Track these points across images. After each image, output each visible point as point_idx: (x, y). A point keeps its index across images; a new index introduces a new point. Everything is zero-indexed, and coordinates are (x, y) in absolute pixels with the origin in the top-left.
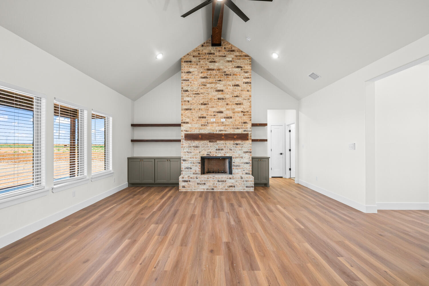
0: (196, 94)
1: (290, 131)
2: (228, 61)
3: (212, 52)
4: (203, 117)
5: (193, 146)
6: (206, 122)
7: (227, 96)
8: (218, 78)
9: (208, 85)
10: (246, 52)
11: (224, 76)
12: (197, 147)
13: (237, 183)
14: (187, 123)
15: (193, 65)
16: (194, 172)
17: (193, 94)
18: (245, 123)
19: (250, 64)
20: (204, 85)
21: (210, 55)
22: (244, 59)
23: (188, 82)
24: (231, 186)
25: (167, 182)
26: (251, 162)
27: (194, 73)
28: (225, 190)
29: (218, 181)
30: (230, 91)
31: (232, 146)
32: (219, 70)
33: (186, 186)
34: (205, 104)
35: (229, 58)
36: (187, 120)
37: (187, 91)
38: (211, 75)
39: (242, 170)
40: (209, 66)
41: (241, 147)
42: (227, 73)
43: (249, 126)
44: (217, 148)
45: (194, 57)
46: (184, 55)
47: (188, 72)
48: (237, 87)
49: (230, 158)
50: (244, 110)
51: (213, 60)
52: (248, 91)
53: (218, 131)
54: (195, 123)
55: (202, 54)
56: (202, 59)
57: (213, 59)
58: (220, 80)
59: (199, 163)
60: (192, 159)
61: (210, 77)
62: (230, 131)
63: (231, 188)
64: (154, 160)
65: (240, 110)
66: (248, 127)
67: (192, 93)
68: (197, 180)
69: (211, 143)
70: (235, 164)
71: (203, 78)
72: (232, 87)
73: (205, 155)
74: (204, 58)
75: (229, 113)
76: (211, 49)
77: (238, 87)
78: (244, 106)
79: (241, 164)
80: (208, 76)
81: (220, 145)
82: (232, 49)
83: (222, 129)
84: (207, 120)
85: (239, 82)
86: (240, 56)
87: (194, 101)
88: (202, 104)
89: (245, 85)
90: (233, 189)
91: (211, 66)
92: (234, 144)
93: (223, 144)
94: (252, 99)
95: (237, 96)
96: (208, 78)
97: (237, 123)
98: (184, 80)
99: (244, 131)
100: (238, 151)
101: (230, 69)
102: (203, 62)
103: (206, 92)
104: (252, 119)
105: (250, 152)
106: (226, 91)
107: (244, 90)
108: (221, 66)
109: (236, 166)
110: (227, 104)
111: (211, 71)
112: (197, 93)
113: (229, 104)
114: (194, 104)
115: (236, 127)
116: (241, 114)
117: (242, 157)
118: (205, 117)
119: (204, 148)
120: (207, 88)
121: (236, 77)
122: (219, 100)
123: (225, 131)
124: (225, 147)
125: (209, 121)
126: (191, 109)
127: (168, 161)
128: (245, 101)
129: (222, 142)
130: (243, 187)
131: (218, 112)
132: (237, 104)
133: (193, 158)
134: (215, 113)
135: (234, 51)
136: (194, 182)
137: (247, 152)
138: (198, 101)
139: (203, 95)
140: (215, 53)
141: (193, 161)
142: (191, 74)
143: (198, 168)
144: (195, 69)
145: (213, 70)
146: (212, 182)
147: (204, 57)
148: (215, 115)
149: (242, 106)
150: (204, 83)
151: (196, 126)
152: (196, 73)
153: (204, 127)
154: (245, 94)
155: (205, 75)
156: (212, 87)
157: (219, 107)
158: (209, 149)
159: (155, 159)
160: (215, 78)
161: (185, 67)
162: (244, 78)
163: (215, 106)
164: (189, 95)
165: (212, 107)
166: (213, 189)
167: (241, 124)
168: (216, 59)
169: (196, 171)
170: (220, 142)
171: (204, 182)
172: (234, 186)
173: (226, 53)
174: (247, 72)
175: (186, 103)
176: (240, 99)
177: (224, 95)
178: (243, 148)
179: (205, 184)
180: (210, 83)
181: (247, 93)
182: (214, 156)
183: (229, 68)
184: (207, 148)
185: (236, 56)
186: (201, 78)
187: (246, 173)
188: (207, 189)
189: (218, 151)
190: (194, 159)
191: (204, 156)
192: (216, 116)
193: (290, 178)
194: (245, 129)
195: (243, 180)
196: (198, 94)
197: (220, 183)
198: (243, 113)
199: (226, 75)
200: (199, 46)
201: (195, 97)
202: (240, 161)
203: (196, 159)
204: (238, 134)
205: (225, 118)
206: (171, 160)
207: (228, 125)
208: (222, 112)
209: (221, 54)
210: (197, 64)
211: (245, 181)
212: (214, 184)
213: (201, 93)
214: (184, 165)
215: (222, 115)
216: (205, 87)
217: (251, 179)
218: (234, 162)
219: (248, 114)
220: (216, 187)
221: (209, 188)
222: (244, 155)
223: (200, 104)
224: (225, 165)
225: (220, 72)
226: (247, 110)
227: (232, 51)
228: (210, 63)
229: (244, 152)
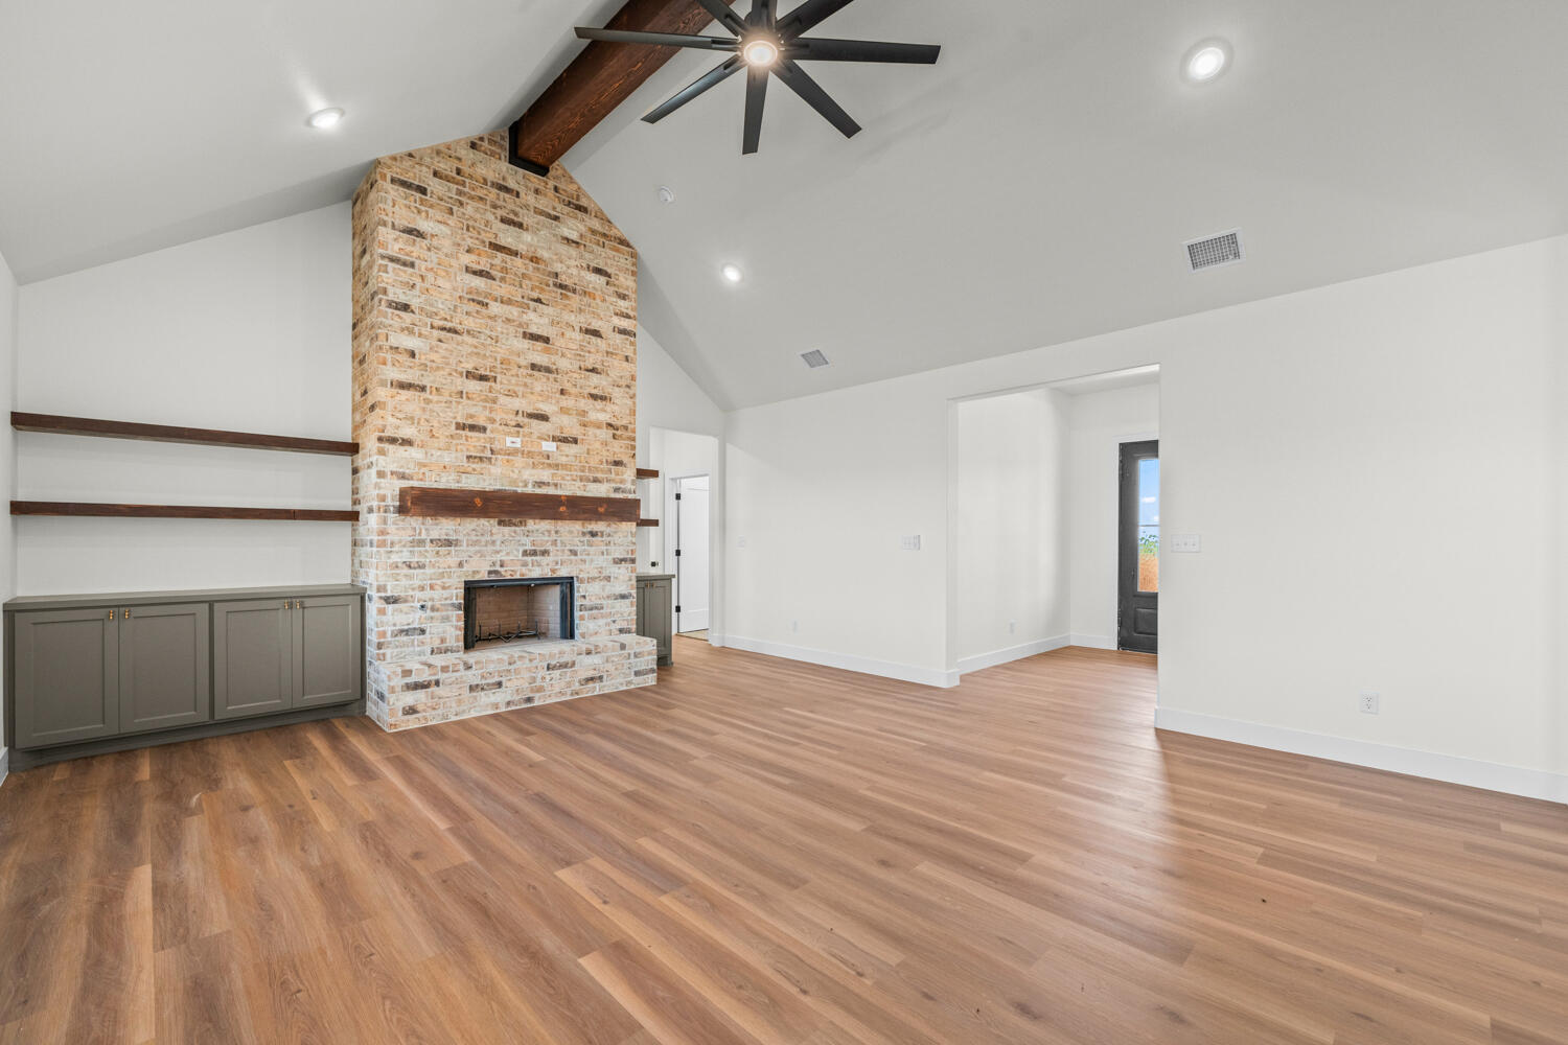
0: (443, 329)
1: (678, 497)
2: (568, 239)
3: (511, 184)
4: (473, 428)
5: (432, 541)
6: (488, 446)
7: (563, 364)
8: (532, 289)
9: (495, 308)
10: (622, 228)
11: (552, 288)
12: (449, 543)
13: (609, 666)
14: (407, 442)
15: (431, 206)
16: (436, 643)
17: (432, 327)
18: (617, 463)
19: (633, 273)
20: (479, 303)
21: (502, 194)
22: (617, 250)
23: (410, 270)
24: (591, 679)
25: (288, 708)
26: (634, 592)
27: (435, 242)
28: (572, 694)
29: (548, 669)
30: (571, 346)
31: (577, 540)
32: (534, 259)
33: (420, 708)
34: (483, 378)
35: (572, 228)
36: (407, 432)
37: (406, 307)
38: (504, 270)
39: (609, 620)
40: (500, 235)
41: (607, 545)
42: (564, 279)
43: (629, 474)
44: (529, 547)
45: (435, 174)
46: (394, 152)
47: (410, 231)
48: (594, 339)
49: (568, 584)
50: (614, 422)
51: (512, 216)
52: (627, 359)
53: (530, 486)
54: (442, 444)
55: (471, 177)
56: (472, 198)
57: (516, 214)
58: (538, 301)
59: (458, 607)
60: (428, 594)
61: (503, 279)
62: (571, 487)
63: (591, 685)
64: (206, 606)
65: (604, 417)
66: (625, 476)
67: (429, 321)
68: (469, 673)
69: (506, 530)
70: (586, 602)
71: (475, 273)
72: (577, 336)
73: (481, 575)
74: (481, 199)
75: (570, 425)
76: (506, 171)
77: (599, 340)
78: (615, 408)
79: (604, 602)
80: (493, 273)
81: (539, 538)
82: (581, 203)
83: (545, 479)
84: (492, 440)
85: (600, 323)
86: (605, 235)
87: (434, 356)
88: (469, 375)
89: (618, 338)
90: (597, 689)
91: (508, 237)
92: (584, 534)
93: (549, 532)
94: (639, 388)
95: (593, 370)
96: (494, 279)
97: (594, 461)
98: (392, 259)
99: (617, 490)
100: (595, 558)
101: (574, 271)
102: (476, 210)
103: (488, 332)
104: (637, 453)
105: (633, 561)
106: (558, 342)
107: (616, 354)
108: (543, 248)
109: (591, 609)
110: (562, 392)
111: (508, 258)
112: (448, 325)
113: (570, 394)
114: (438, 368)
115: (591, 476)
116: (606, 434)
117: (608, 579)
118: (484, 429)
119: (477, 548)
120: (490, 317)
121: (593, 303)
122: (535, 373)
123: (556, 485)
124: (555, 543)
125: (497, 446)
126: (423, 389)
127: (291, 606)
128: (617, 389)
129: (545, 525)
130: (626, 676)
131: (531, 416)
132: (594, 397)
133: (432, 587)
134: (520, 419)
135: (585, 210)
136: (456, 681)
137: (622, 560)
138: (453, 361)
139: (474, 341)
140: (522, 195)
141: (432, 599)
142: (423, 243)
143: (452, 628)
144: (442, 227)
145: (516, 254)
146: (527, 675)
147: (480, 193)
148: (518, 426)
149: (609, 407)
150: (478, 292)
151: (448, 458)
152: (446, 245)
153: (478, 466)
154: (618, 368)
155: (484, 265)
156: (510, 317)
157: (534, 398)
158: (498, 552)
159: (211, 602)
160: (521, 287)
161: (397, 205)
162: (616, 314)
163: (520, 390)
164: (416, 329)
165: (511, 394)
166: (529, 700)
167: (605, 466)
168: (528, 219)
169: (443, 641)
170: (537, 527)
171: (497, 679)
172: (601, 678)
173: (559, 207)
174: (623, 297)
175: (398, 357)
176: (604, 383)
177: (553, 358)
178: (612, 548)
179: (499, 684)
180: (502, 302)
181: (625, 364)
182: (518, 577)
183: (570, 266)
184: (490, 548)
185: (593, 232)
186: (468, 270)
188: (508, 703)
189: (529, 559)
190: (438, 594)
191: (477, 578)
192: (526, 430)
194: (619, 485)
195: (625, 652)
196: (456, 332)
197: (556, 673)
198: (611, 432)
199: (561, 286)
200: (458, 142)
201: (440, 341)
202: (603, 590)
203: (446, 593)
204: (597, 501)
205: (554, 439)
206: (308, 602)
207: (565, 467)
208: (543, 418)
209: (544, 203)
210: (451, 212)
211: (632, 656)
212: (534, 679)
213: (468, 332)
214: (380, 622)
215: (543, 426)
216: (483, 310)
217: (648, 648)
218: (584, 597)
219: (626, 434)
220: (540, 689)
221: (516, 698)
222: (615, 570)
223: (461, 374)
224: (531, 607)
225: (538, 269)
226: (624, 422)
227: (579, 208)
228: (504, 226)
229: (617, 561)
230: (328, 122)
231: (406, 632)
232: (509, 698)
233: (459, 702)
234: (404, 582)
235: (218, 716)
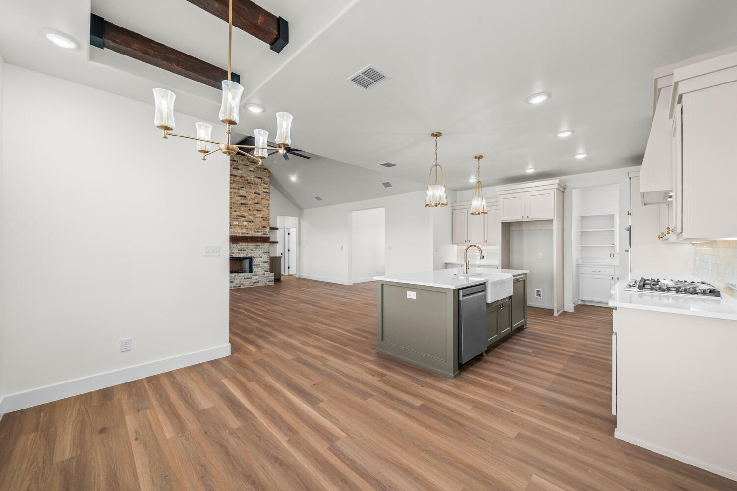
1: (289, 234)
2: (250, 171)
3: (236, 159)
7: (249, 202)
8: (241, 184)
10: (266, 165)
11: (246, 184)
18: (264, 227)
19: (269, 177)
21: (233, 162)
22: (264, 172)
24: (256, 282)
26: (269, 261)
28: (251, 285)
29: (245, 279)
30: (252, 198)
31: (253, 247)
32: (242, 177)
35: (251, 168)
38: (234, 180)
39: (262, 268)
41: (261, 249)
42: (250, 181)
43: (268, 230)
44: (240, 249)
48: (258, 195)
49: (251, 259)
50: (263, 216)
52: (267, 200)
53: (240, 234)
57: (237, 166)
58: (243, 187)
61: (233, 183)
62: (251, 234)
63: (256, 284)
65: (260, 215)
66: (266, 230)
69: (234, 245)
70: (256, 263)
72: (253, 195)
75: (251, 218)
78: (264, 213)
79: (260, 263)
81: (243, 247)
83: (244, 232)
85: (259, 191)
86: (261, 168)
89: (265, 194)
90: (257, 285)
91: (235, 172)
92: (255, 246)
94: (271, 207)
95: (258, 203)
97: (258, 227)
99: (264, 234)
100: (258, 252)
101: (252, 179)
104: (270, 224)
105: (269, 253)
106: (248, 197)
107: (264, 199)
108: (244, 174)
109: (257, 265)
110: (249, 210)
111: (235, 177)
113: (251, 210)
115: (257, 231)
116: (260, 220)
117: (261, 257)
121: (257, 186)
122: (242, 205)
123: (247, 234)
124: (247, 248)
128: (264, 208)
129: (244, 244)
130: (265, 282)
131: (241, 216)
132: (258, 210)
134: (238, 217)
137: (266, 252)
145: (237, 176)
146: (238, 280)
148: (237, 219)
149: (262, 213)
154: (264, 202)
156: (235, 192)
157: (242, 212)
158: (232, 250)
160: (238, 184)
162: (264, 188)
163: (238, 210)
165: (236, 211)
166: (240, 286)
167: (261, 228)
168: (240, 167)
170: (242, 244)
172: (258, 282)
173: (248, 163)
174: (266, 184)
176: (261, 207)
177: (247, 201)
178: (263, 249)
179: (232, 282)
180: (233, 188)
181: (267, 201)
182: (237, 256)
183: (251, 177)
185: (258, 168)
189: (240, 252)
192: (239, 220)
193: (289, 275)
195: (266, 276)
197: (247, 280)
198: (263, 219)
199: (249, 183)
202: (259, 260)
204: (258, 237)
205: (247, 222)
207: (250, 229)
208: (244, 216)
209: (244, 163)
212: (241, 282)
215: (244, 219)
217: (272, 275)
219: (267, 219)
220: (242, 284)
222: (263, 255)
224: (241, 264)
226: (266, 216)
227: (254, 162)
228: (234, 170)
229: (264, 253)
232: (234, 286)
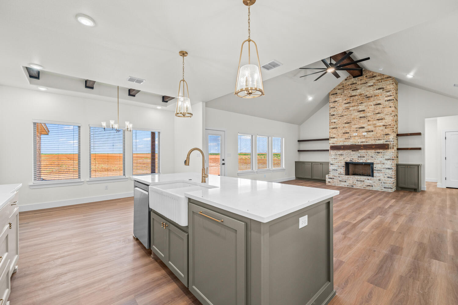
0: (340, 116)
2: (370, 86)
3: (355, 82)
4: (346, 133)
5: (338, 154)
6: (350, 136)
7: (368, 114)
8: (360, 101)
9: (351, 109)
10: (388, 74)
11: (365, 99)
12: (342, 155)
13: (375, 184)
14: (334, 138)
15: (338, 96)
16: (339, 173)
18: (386, 135)
19: (393, 84)
21: (352, 85)
22: (387, 80)
23: (334, 108)
24: (369, 186)
25: (320, 179)
26: (394, 168)
27: (339, 101)
28: (363, 188)
29: (357, 181)
30: (371, 110)
31: (373, 154)
32: (360, 95)
33: (331, 182)
34: (348, 123)
35: (371, 83)
36: (334, 136)
37: (334, 115)
38: (353, 100)
39: (384, 174)
40: (352, 93)
41: (383, 155)
42: (368, 96)
43: (392, 137)
44: (359, 156)
45: (339, 89)
46: (331, 90)
47: (334, 102)
48: (378, 106)
50: (385, 124)
53: (360, 143)
54: (340, 137)
55: (346, 86)
56: (346, 90)
57: (356, 87)
58: (362, 103)
59: (344, 167)
60: (338, 164)
61: (353, 102)
62: (371, 142)
63: (369, 187)
65: (382, 124)
66: (390, 138)
67: (338, 116)
68: (339, 178)
69: (354, 152)
70: (376, 169)
71: (347, 104)
72: (373, 107)
73: (349, 161)
75: (371, 128)
76: (353, 80)
77: (380, 106)
78: (386, 121)
79: (382, 169)
80: (350, 102)
81: (362, 154)
82: (374, 75)
83: (364, 141)
84: (350, 135)
85: (380, 101)
86: (382, 79)
87: (339, 122)
88: (346, 123)
89: (387, 103)
90: (371, 188)
91: (354, 93)
92: (375, 153)
93: (365, 152)
95: (378, 113)
96: (351, 103)
97: (378, 135)
99: (386, 141)
100: (379, 158)
102: (347, 91)
103: (350, 114)
105: (393, 160)
106: (367, 110)
107: (386, 107)
108: (362, 91)
109: (378, 171)
110: (368, 121)
111: (354, 97)
113: (371, 121)
114: (339, 124)
115: (378, 139)
117: (384, 164)
118: (349, 133)
119: (347, 156)
120: (350, 111)
121: (378, 97)
122: (361, 119)
123: (367, 142)
124: (366, 155)
125: (351, 136)
126: (337, 128)
127: (321, 164)
128: (387, 116)
129: (363, 151)
130: (381, 187)
131: (360, 128)
132: (378, 120)
133: (338, 163)
134: (357, 129)
135: (375, 76)
136: (337, 179)
137: (390, 159)
138: (342, 121)
139: (347, 116)
140: (357, 83)
142: (337, 103)
143: (343, 170)
144: (340, 98)
145: (356, 96)
146: (352, 181)
147: (347, 88)
148: (357, 131)
149: (383, 121)
150: (347, 107)
151: (341, 139)
152: (341, 101)
153: (347, 140)
154: (387, 110)
155: (348, 101)
156: (354, 109)
157: (361, 124)
158: (352, 157)
159: (312, 163)
160: (357, 102)
161: (332, 99)
162: (386, 97)
163: (357, 123)
164: (336, 118)
165: (355, 125)
166: (352, 186)
167: (382, 136)
168: (358, 87)
169: (341, 172)
170: (361, 151)
171: (345, 180)
172: (372, 186)
173: (367, 80)
174: (389, 91)
175: (333, 124)
176: (382, 115)
177: (365, 114)
178: (385, 156)
179: (346, 182)
180: (352, 107)
181: (390, 108)
182: (357, 162)
183: (371, 91)
184: (350, 156)
185: (378, 80)
186: (345, 104)
187: (388, 177)
188: (348, 186)
189: (359, 158)
190: (339, 164)
191: (347, 161)
192: (358, 131)
194: (387, 140)
195: (381, 182)
196: (343, 116)
197: (359, 182)
198: (384, 127)
199: (368, 97)
200: (343, 81)
201: (340, 119)
202: (382, 166)
203: (341, 164)
204: (376, 145)
205: (366, 132)
206: (323, 164)
207: (369, 138)
208: (363, 128)
209: (363, 82)
210: (342, 94)
211: (383, 183)
212: (353, 182)
213: (345, 115)
214: (331, 168)
215: (363, 130)
216: (349, 110)
217: (389, 182)
218: (375, 167)
219: (390, 126)
220: (355, 185)
221: (349, 185)
222: (386, 162)
223: (344, 123)
225: (361, 96)
226: (389, 124)
227: (373, 77)
228: (353, 91)
229: (386, 159)
230: (310, 98)
231: (334, 170)
232: (348, 185)
233: (338, 183)
234: (334, 161)
235: (313, 178)
